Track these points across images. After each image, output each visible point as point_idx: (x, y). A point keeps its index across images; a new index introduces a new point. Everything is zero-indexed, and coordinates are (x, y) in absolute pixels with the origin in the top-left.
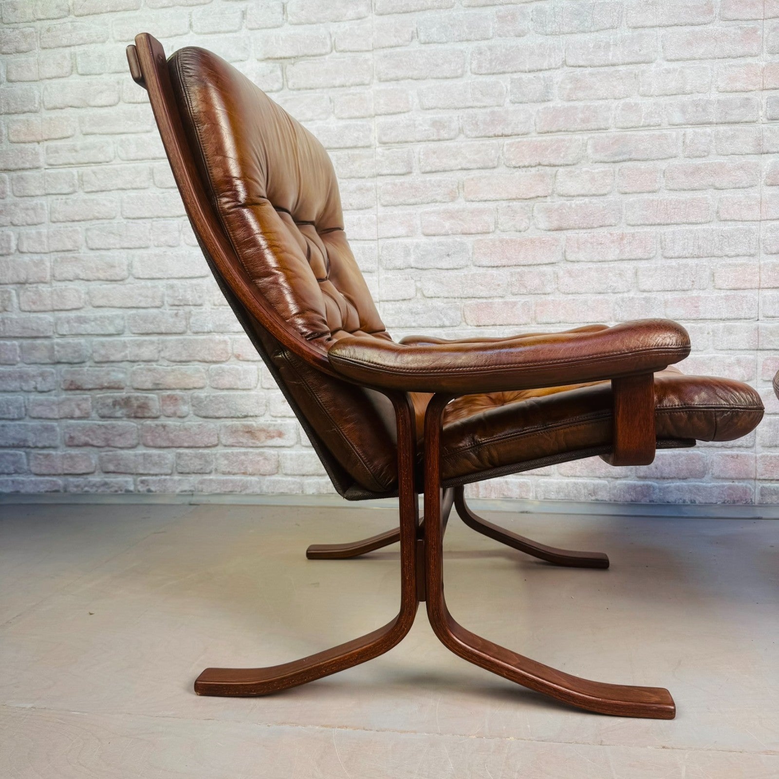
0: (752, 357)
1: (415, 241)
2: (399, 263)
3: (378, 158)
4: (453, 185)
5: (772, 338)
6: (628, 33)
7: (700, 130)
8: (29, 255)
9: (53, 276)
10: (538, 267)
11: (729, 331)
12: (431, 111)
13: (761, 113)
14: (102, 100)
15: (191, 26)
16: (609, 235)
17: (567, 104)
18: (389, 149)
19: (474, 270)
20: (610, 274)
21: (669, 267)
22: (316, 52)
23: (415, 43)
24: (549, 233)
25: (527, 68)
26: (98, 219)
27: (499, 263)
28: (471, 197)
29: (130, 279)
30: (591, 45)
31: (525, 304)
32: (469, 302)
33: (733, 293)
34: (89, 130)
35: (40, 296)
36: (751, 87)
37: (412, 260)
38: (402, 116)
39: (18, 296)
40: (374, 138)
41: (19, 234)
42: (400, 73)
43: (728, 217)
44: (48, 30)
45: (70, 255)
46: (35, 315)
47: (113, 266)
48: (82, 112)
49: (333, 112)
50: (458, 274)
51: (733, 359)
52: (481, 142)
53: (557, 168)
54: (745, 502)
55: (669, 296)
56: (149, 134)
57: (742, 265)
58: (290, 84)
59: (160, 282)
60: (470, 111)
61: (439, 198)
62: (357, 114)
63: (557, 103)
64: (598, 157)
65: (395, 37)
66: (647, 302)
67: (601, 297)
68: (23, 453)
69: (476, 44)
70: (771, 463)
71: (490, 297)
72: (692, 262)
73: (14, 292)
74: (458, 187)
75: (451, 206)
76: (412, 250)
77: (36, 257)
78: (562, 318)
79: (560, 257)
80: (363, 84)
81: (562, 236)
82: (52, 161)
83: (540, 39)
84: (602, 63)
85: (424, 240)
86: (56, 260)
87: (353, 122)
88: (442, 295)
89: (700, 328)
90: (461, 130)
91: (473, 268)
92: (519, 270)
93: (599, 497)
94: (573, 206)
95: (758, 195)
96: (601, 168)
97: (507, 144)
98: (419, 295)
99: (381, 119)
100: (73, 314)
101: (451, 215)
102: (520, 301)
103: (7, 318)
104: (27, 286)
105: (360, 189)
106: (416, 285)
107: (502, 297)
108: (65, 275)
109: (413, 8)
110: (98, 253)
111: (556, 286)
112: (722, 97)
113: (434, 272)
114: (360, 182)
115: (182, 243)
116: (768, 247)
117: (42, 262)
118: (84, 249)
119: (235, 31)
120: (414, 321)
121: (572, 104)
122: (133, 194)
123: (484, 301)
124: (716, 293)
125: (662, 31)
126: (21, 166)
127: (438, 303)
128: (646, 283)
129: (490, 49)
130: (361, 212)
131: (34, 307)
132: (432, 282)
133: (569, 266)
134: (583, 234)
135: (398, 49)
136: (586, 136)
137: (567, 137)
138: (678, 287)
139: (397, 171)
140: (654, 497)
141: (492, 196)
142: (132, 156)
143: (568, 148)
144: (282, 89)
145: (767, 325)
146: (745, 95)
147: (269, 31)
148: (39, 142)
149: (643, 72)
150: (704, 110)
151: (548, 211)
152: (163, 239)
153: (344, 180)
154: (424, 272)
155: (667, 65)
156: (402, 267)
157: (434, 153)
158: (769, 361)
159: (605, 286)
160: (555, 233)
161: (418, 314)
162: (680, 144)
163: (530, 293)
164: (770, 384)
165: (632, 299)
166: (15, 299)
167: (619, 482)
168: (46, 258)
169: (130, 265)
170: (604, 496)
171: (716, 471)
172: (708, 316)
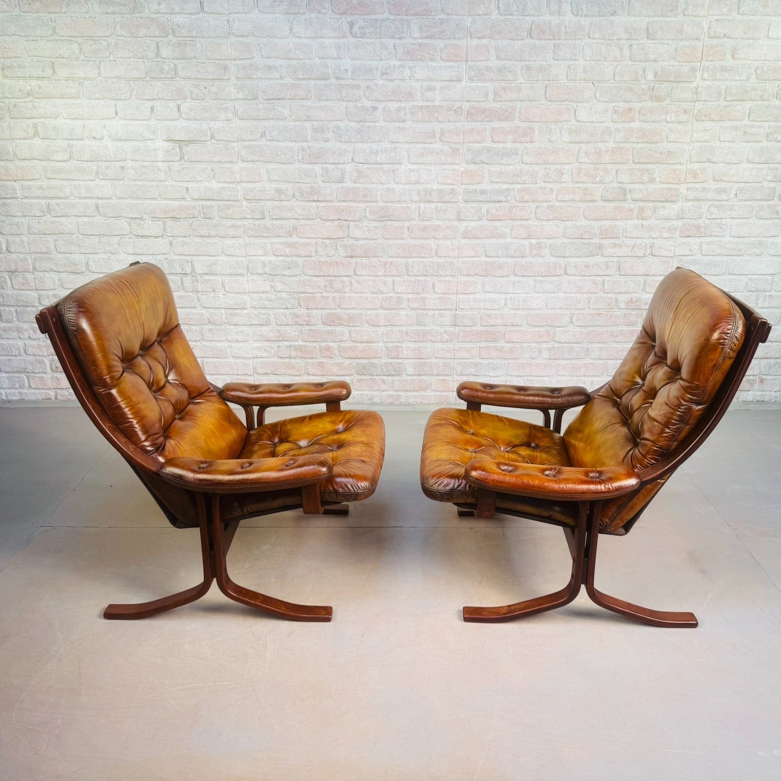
0: (452, 329)
1: (269, 258)
2: (259, 271)
3: (244, 208)
4: (289, 228)
5: (463, 320)
6: (389, 146)
7: (427, 205)
8: (16, 254)
9: (35, 268)
10: (340, 277)
11: (441, 315)
12: (275, 183)
13: (460, 197)
14: (59, 157)
15: (116, 113)
16: (379, 262)
17: (355, 185)
18: (250, 203)
19: (304, 277)
20: (380, 283)
21: (411, 281)
22: (201, 139)
23: (263, 139)
24: (346, 259)
25: (331, 161)
26: (63, 234)
27: (318, 274)
28: (300, 235)
29: (88, 272)
30: (368, 151)
31: (334, 298)
32: (302, 295)
33: (444, 295)
34: (52, 176)
35: (26, 280)
36: (455, 183)
37: (267, 270)
38: (257, 184)
39: (11, 279)
40: (240, 197)
41: (7, 240)
42: (255, 158)
43: (441, 255)
44: (15, 106)
45: (45, 256)
46: (24, 292)
47: (75, 264)
48: (45, 163)
49: (214, 177)
50: (295, 279)
51: (443, 330)
52: (305, 204)
53: (350, 222)
54: (447, 403)
55: (411, 296)
56: (93, 182)
57: (448, 281)
58: (186, 158)
60: (299, 185)
61: (281, 234)
62: (229, 180)
63: (349, 184)
64: (372, 217)
65: (251, 134)
66: (399, 299)
67: (375, 295)
68: (25, 376)
69: (300, 144)
71: (314, 293)
72: (422, 278)
73: (7, 277)
74: (293, 229)
75: (289, 240)
76: (267, 264)
77: (22, 256)
78: (354, 306)
79: (353, 273)
80: (233, 162)
81: (353, 260)
82: (26, 195)
83: (338, 145)
84: (374, 162)
85: (273, 258)
86: (35, 259)
87: (227, 185)
88: (286, 290)
89: (427, 314)
90: (294, 195)
91: (303, 275)
92: (330, 278)
93: (373, 401)
94: (359, 244)
95: (457, 243)
96: (375, 224)
97: (321, 207)
98: (272, 290)
99: (245, 185)
100: (50, 293)
101: (290, 245)
102: (331, 296)
103: (4, 293)
104: (17, 273)
105: (233, 226)
106: (270, 284)
107: (321, 293)
108: (43, 268)
109: (261, 118)
110: (64, 255)
111: (351, 288)
112: (440, 187)
113: (280, 277)
114: (233, 222)
115: (121, 252)
116: (462, 272)
117: (26, 259)
118: (54, 252)
119: (147, 120)
120: (270, 305)
121: (357, 185)
122: (86, 219)
123: (311, 295)
124: (435, 296)
125: (408, 146)
126: (4, 196)
127: (284, 295)
128: (399, 289)
129: (309, 148)
130: (235, 239)
131: (22, 287)
132: (280, 283)
133: (358, 278)
134: (365, 261)
135: (253, 143)
136: (365, 205)
137: (355, 205)
138: (415, 292)
139: (256, 217)
140: (402, 401)
141: (313, 236)
142: (83, 196)
143: (355, 211)
144: (180, 160)
145: (460, 313)
146: (452, 187)
147: (169, 122)
148: (15, 181)
149: (397, 169)
150: (430, 194)
151: (345, 246)
152: (107, 249)
153: (224, 220)
154: (275, 277)
155: (410, 166)
156: (261, 273)
157: (278, 208)
158: (461, 332)
159: (377, 289)
160: (349, 259)
161: (271, 301)
162: (417, 212)
163: (336, 292)
164: (461, 343)
165: (391, 297)
166: (9, 282)
167: (384, 393)
168: (28, 257)
169: (87, 264)
170: (377, 400)
171: (433, 387)
172: (431, 308)
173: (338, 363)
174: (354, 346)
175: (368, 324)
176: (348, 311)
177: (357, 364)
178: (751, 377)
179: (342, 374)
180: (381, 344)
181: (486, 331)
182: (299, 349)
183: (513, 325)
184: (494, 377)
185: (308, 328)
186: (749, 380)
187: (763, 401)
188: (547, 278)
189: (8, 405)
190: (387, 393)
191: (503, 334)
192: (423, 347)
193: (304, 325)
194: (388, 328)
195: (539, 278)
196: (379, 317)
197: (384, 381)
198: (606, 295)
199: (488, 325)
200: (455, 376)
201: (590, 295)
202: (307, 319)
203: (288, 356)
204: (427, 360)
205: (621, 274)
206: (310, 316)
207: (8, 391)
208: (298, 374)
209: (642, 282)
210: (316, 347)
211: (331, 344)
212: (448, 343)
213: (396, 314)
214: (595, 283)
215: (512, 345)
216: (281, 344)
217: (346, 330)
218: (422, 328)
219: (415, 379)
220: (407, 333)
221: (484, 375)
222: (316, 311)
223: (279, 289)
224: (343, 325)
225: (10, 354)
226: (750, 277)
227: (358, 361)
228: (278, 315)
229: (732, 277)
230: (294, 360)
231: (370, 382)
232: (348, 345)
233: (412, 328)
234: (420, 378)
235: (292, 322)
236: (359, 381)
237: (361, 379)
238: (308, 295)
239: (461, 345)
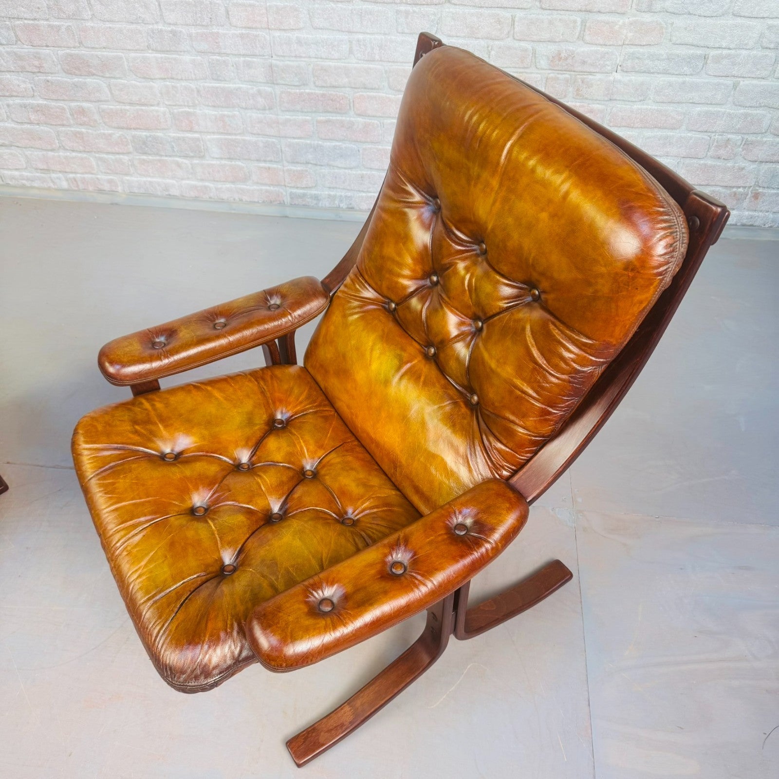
0: (269, 89)
5: (284, 75)
11: (248, 65)
31: (68, 28)
32: (18, 22)
33: (248, 31)
51: (255, 89)
54: (279, 202)
55: (193, 30)
57: (250, 6)
66: (174, 35)
67: (133, 26)
70: (294, 175)
71: (35, 19)
78: (105, 44)
89: (224, 61)
93: (171, 193)
102: (63, 25)
107: (47, 20)
111: (92, 13)
123: (31, 22)
124: (234, 31)
128: (170, 16)
138: (198, 22)
140: (212, 195)
145: (278, 63)
158: (284, 94)
159: (135, 16)
163: (69, 18)
164: (287, 113)
165: (161, 31)
167: (184, 182)
170: (175, 192)
171: (255, 178)
172: (228, 51)
173: (105, 134)
174: (121, 110)
175: (136, 75)
176: (98, 53)
177: (133, 137)
178: (741, 190)
179: (114, 151)
180: (163, 109)
181: (323, 95)
182: (37, 109)
183: (365, 88)
184: (345, 168)
185: (43, 77)
186: (735, 194)
187: (752, 225)
188: (416, 9)
190: (188, 182)
191: (351, 100)
192: (228, 116)
193: (35, 72)
194: (168, 83)
195: (403, 8)
196: (149, 64)
197: (179, 165)
198: (517, 44)
199: (325, 85)
200: (285, 163)
201: (491, 43)
202: (37, 63)
203: (26, 121)
204: (238, 137)
205: (544, 6)
206: (39, 58)
208: (49, 147)
209: (579, 23)
210: (64, 109)
211: (85, 105)
212: (267, 112)
213: (175, 59)
214: (499, 22)
215: (368, 120)
216: (10, 101)
217: (102, 83)
218: (222, 85)
219: (225, 164)
220: (198, 91)
221: (328, 165)
222: (47, 51)
224: (95, 75)
226: (770, 22)
227: (134, 133)
229: (739, 21)
230: (38, 126)
231: (159, 164)
232: (112, 107)
233: (206, 84)
234: (233, 163)
235: (15, 67)
236: (143, 162)
237: (144, 160)
238: (26, 22)
239: (287, 116)
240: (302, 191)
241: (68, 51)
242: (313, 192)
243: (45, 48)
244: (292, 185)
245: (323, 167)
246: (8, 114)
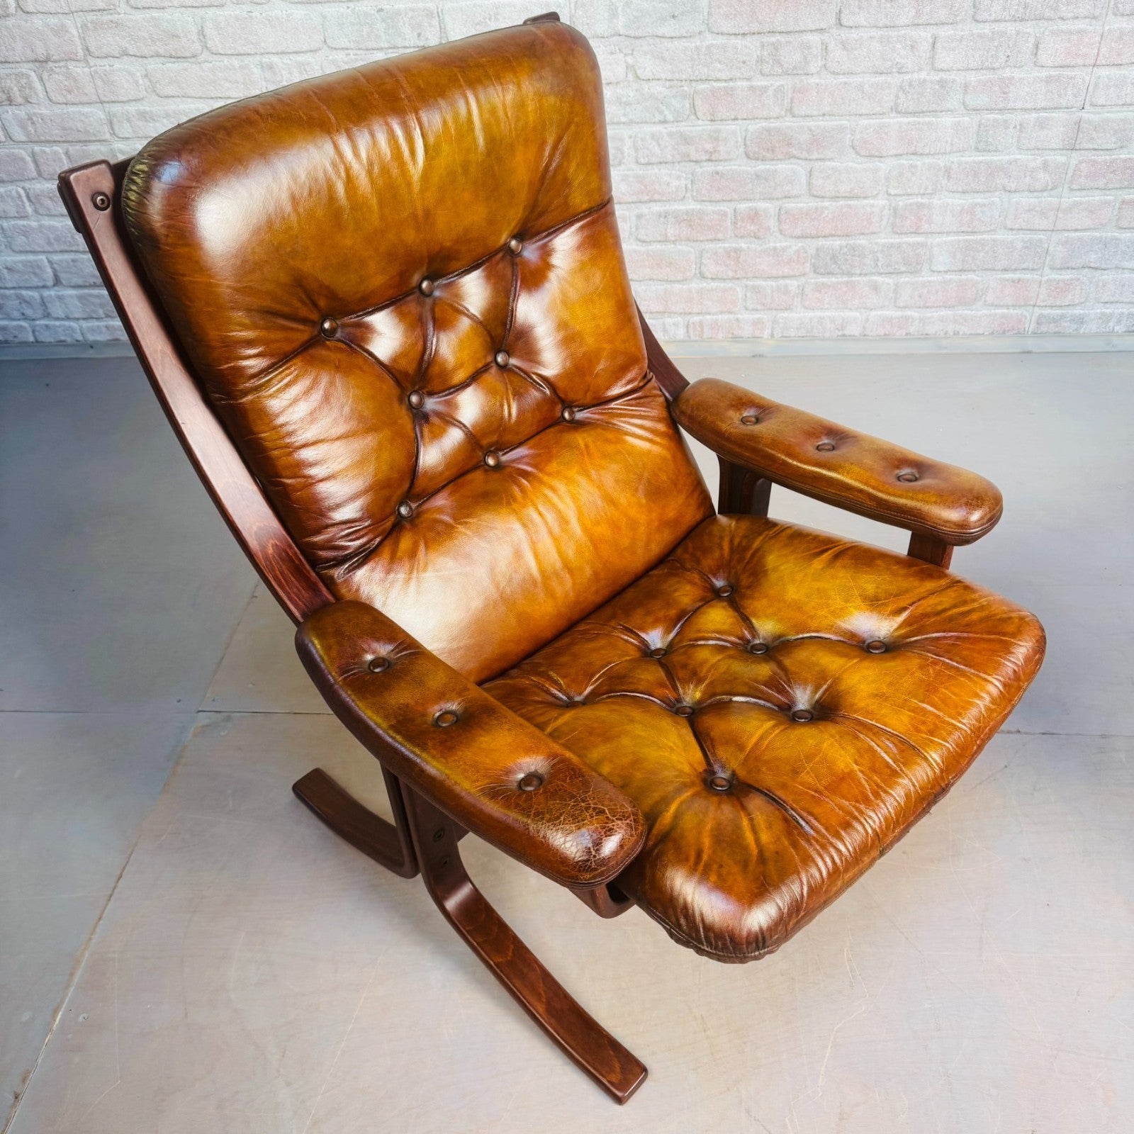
0: (1063, 159)
5: (1094, 135)
8: (41, 17)
9: (87, 50)
10: (801, 34)
11: (1042, 124)
19: (710, 40)
20: (899, 46)
21: (980, 36)
27: (746, 29)
29: (205, 55)
31: (779, 90)
32: (702, 86)
33: (1059, 71)
35: (75, 80)
37: (620, 24)
39: (41, 79)
45: (106, 18)
46: (75, 109)
47: (175, 36)
50: (686, 44)
51: (1039, 161)
54: (1016, 332)
55: (972, 77)
57: (1079, 32)
59: (251, 58)
66: (942, 87)
67: (882, 78)
70: (1056, 288)
71: (731, 80)
72: (1011, 28)
73: (33, 74)
76: (620, 9)
77: (53, 21)
78: (827, 109)
79: (833, 21)
86: (84, 26)
88: (663, 76)
89: (1005, 121)
91: (708, 35)
92: (773, 39)
93: (847, 332)
98: (631, 77)
100: (132, 108)
102: (772, 85)
103: (35, 114)
104: (51, 64)
106: (626, 62)
107: (748, 79)
108: (105, 50)
110: (148, 14)
111: (823, 63)
113: (651, 41)
116: (1120, 6)
117: (64, 28)
118: (123, 7)
120: (624, 115)
123: (723, 84)
124: (1037, 73)
127: (658, 89)
128: (946, 59)
131: (70, 98)
132: (649, 57)
133: (844, 34)
138: (986, 64)
140: (912, 330)
145: (1092, 116)
154: (638, 42)
158: (1084, 164)
159: (890, 63)
161: (628, 104)
163: (787, 73)
164: (1078, 193)
165: (923, 83)
166: (38, 85)
167: (873, 313)
168: (68, 22)
169: (202, 33)
170: (854, 330)
171: (990, 298)
172: (1019, 105)
173: (775, 249)
174: (817, 208)
175: (858, 153)
176: (812, 124)
177: (818, 250)
179: (781, 274)
180: (881, 202)
182: (688, 220)
185: (709, 167)
189: (91, 354)
190: (879, 313)
192: (983, 205)
193: (701, 161)
194: (904, 162)
196: (886, 134)
197: (876, 288)
202: (709, 147)
203: (659, 239)
204: (986, 237)
206: (717, 139)
207: (85, 324)
210: (725, 214)
211: (762, 205)
212: (1045, 194)
213: (929, 124)
216: (644, 209)
217: (800, 169)
218: (988, 158)
219: (950, 280)
220: (947, 170)
221: (1116, 268)
222: (732, 127)
223: (647, 74)
224: (795, 157)
225: (74, 248)
227: (821, 242)
228: (642, 139)
230: (672, 246)
231: (844, 289)
232: (801, 205)
233: (963, 159)
234: (963, 277)
235: (673, 156)
236: (819, 288)
237: (823, 284)
238: (715, 84)
239: (1077, 197)
240: (1059, 312)
241: (764, 124)
242: (1077, 311)
243: (730, 122)
244: (1049, 303)
245: (1106, 272)
246: (634, 230)
